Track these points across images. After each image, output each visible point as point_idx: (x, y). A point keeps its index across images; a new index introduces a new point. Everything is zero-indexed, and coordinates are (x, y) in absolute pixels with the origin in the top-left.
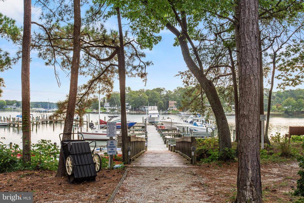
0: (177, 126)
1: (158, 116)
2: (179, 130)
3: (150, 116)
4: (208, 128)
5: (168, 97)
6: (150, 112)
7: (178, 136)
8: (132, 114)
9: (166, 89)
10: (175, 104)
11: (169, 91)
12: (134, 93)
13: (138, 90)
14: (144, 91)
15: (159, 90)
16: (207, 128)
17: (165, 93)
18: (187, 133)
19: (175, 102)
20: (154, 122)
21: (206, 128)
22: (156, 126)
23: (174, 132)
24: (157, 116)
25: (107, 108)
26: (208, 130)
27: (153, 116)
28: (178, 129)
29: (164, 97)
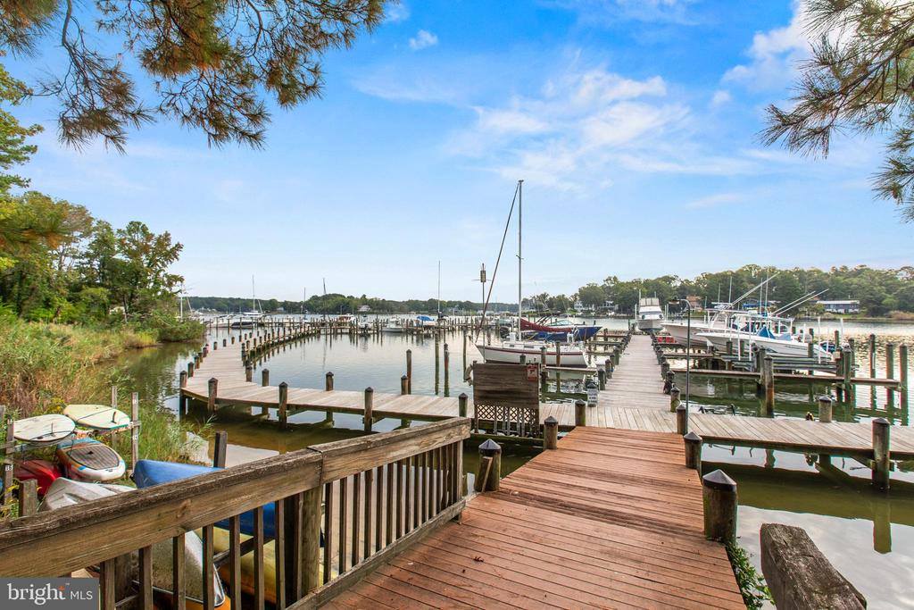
0: (706, 337)
1: (660, 316)
2: (713, 347)
3: (643, 317)
4: (815, 346)
5: (685, 290)
6: (642, 310)
7: (710, 365)
8: (619, 318)
9: (680, 277)
10: (698, 301)
11: (687, 281)
12: (622, 284)
13: (630, 281)
14: (640, 282)
15: (668, 279)
16: (811, 345)
17: (679, 284)
18: (742, 355)
19: (699, 298)
20: (649, 329)
21: (807, 345)
22: (653, 337)
23: (699, 352)
24: (657, 317)
25: (579, 309)
26: (815, 351)
27: (647, 317)
28: (709, 344)
29: (677, 290)
